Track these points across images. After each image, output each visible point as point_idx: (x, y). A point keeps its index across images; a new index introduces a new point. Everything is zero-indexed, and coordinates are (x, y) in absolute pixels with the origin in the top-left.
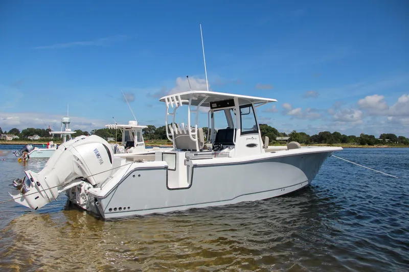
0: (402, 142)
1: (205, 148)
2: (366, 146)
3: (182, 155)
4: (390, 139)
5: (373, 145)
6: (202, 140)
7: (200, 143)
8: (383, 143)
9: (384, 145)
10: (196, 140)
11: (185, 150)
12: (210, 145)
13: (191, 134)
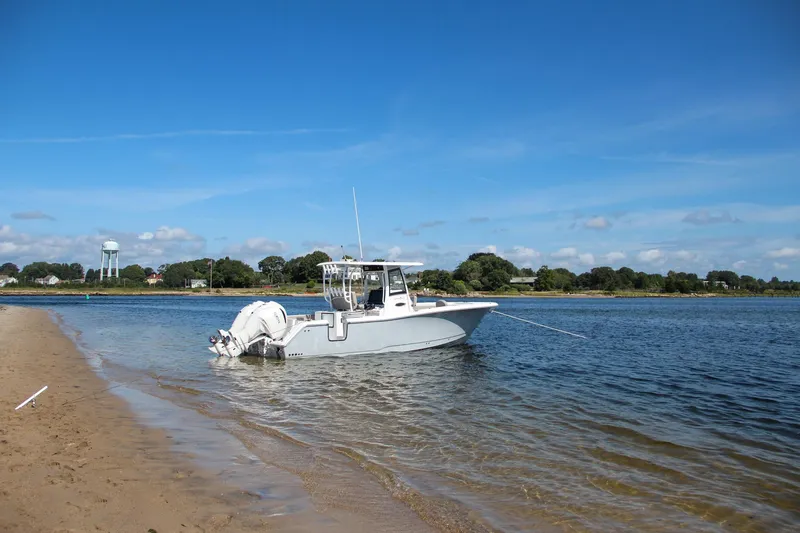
0: (748, 288)
1: (358, 308)
2: (676, 294)
3: (339, 315)
4: (724, 281)
5: (690, 293)
6: (356, 302)
7: (354, 305)
8: (709, 288)
9: (710, 291)
10: (350, 302)
11: (341, 310)
12: (362, 306)
13: (346, 297)
